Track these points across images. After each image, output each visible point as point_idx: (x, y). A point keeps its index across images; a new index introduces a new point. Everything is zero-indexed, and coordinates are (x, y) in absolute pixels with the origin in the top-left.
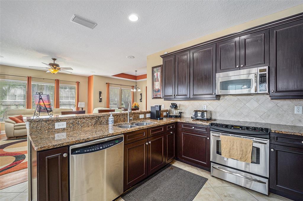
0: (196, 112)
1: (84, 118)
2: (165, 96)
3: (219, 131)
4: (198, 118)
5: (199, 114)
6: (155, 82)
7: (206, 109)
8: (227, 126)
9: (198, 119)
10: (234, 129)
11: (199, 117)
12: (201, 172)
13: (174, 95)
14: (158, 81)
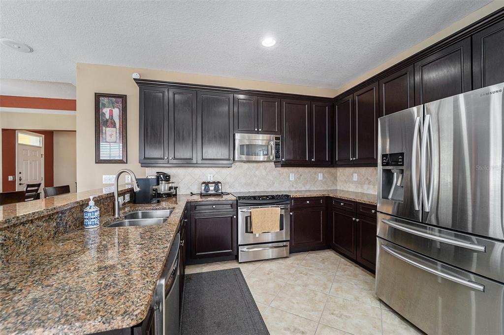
0: (207, 184)
1: (32, 221)
2: (145, 158)
3: (246, 205)
4: (210, 192)
5: (212, 188)
6: (104, 128)
7: (212, 179)
8: (254, 198)
9: (211, 195)
10: (263, 199)
11: (212, 191)
12: (224, 265)
13: (168, 158)
14: (115, 126)
